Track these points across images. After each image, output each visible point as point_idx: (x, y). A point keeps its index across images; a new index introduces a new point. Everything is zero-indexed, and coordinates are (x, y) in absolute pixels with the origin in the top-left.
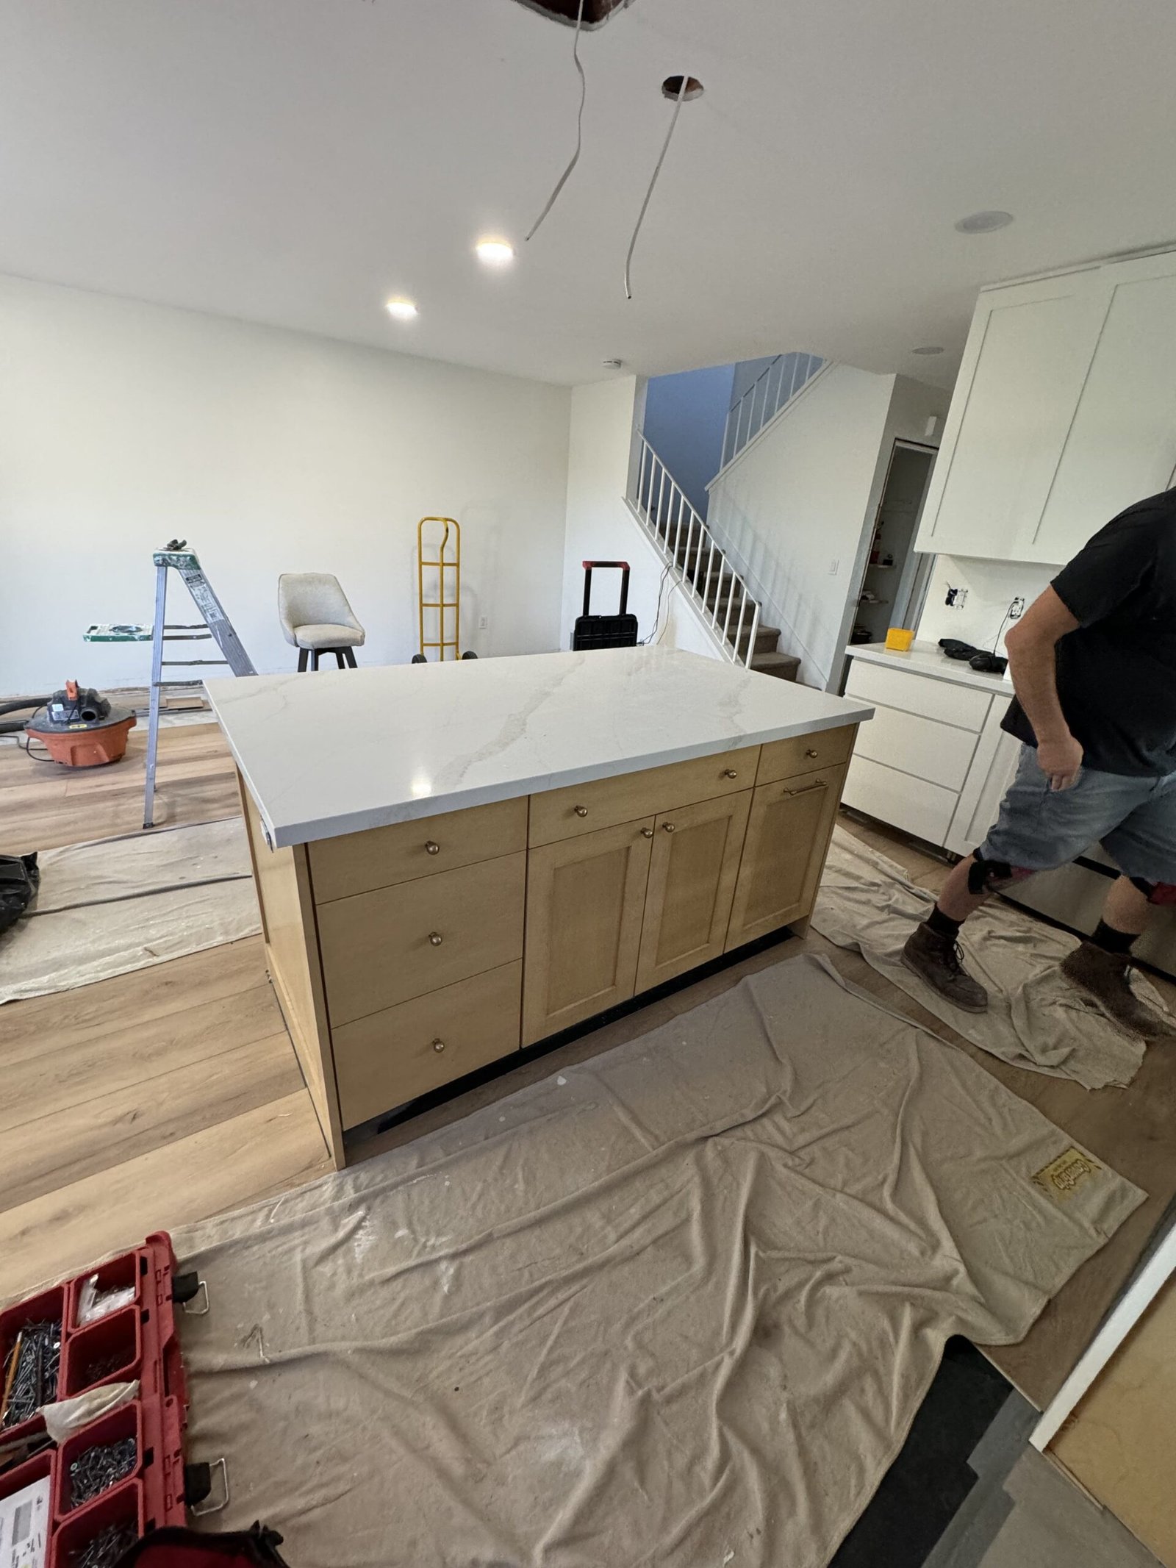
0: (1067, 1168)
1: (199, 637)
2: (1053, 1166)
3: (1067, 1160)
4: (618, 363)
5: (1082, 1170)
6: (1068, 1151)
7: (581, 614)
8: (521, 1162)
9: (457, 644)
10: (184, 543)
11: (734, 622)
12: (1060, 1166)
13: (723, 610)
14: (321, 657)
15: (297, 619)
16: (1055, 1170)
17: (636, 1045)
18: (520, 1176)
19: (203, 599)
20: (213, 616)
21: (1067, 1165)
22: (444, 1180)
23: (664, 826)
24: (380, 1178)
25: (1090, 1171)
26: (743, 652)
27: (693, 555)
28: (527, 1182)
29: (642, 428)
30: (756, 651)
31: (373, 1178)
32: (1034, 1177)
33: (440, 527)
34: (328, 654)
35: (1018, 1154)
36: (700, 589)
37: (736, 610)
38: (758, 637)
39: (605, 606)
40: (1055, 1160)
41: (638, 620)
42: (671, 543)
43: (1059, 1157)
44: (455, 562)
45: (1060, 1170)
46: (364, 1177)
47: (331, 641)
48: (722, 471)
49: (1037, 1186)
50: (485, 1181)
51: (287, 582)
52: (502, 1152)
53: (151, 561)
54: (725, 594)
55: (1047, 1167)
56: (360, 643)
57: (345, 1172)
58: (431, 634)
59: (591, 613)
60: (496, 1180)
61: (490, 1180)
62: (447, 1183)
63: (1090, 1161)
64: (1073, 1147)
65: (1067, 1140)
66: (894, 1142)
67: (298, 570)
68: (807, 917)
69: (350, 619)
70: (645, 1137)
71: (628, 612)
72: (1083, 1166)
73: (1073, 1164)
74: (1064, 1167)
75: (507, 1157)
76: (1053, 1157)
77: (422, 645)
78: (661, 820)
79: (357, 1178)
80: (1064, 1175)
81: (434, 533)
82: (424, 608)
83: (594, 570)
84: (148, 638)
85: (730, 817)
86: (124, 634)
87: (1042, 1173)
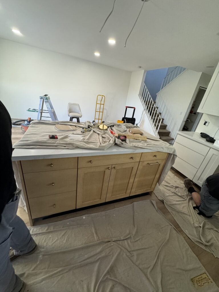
0: (202, 279)
1: (47, 113)
2: (198, 277)
3: (203, 277)
4: (140, 67)
5: (206, 281)
6: (204, 274)
7: (124, 117)
8: (67, 236)
9: (102, 119)
10: (48, 95)
11: (156, 122)
12: (200, 278)
13: (154, 119)
14: (73, 119)
15: (70, 111)
16: (198, 279)
17: (103, 213)
18: (66, 239)
19: (48, 105)
20: (49, 109)
21: (202, 278)
22: (50, 235)
23: (114, 167)
24: (38, 230)
25: (208, 283)
26: (157, 128)
27: (150, 107)
28: (66, 241)
29: (144, 81)
30: (160, 129)
31: (37, 230)
32: (191, 279)
33: (101, 97)
34: (75, 118)
35: (190, 270)
36: (150, 114)
37: (157, 120)
38: (161, 126)
39: (129, 115)
40: (199, 276)
41: (136, 119)
42: (146, 104)
43: (201, 275)
44: (103, 104)
45: (200, 279)
46: (35, 229)
47: (75, 116)
48: (160, 91)
49: (191, 282)
50: (58, 238)
51: (70, 104)
52: (65, 231)
53: (39, 98)
54: (155, 116)
55: (196, 277)
56: (81, 117)
57: (32, 227)
58: (97, 117)
59: (126, 117)
60: (60, 238)
61: (59, 238)
62: (50, 236)
63: (210, 279)
64: (205, 273)
65: (204, 270)
66: (156, 257)
67: (72, 102)
68: (153, 191)
69: (80, 112)
70: (96, 237)
71: (134, 117)
72: (207, 280)
73: (204, 279)
74: (201, 279)
75: (65, 233)
76: (199, 274)
77: (95, 119)
78: (113, 166)
79: (34, 229)
80: (200, 281)
81: (100, 98)
82: (96, 112)
83: (128, 108)
84: (38, 112)
85: (133, 168)
86: (34, 110)
87: (194, 279)
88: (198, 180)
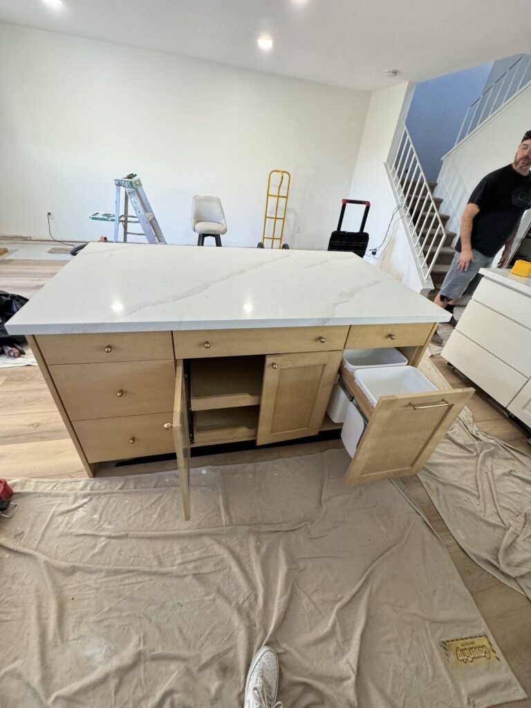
0: (472, 648)
1: (135, 222)
2: (461, 642)
3: (476, 642)
4: (395, 73)
5: (484, 655)
6: (480, 636)
7: (336, 229)
8: (162, 504)
9: (281, 239)
10: (136, 175)
11: (428, 243)
12: (467, 644)
13: (424, 235)
14: (206, 238)
15: (198, 219)
16: (462, 645)
17: (249, 467)
18: (157, 512)
19: (136, 203)
20: (139, 212)
21: (474, 646)
22: (127, 499)
23: (273, 364)
24: (103, 487)
25: (489, 658)
26: (429, 262)
27: (415, 200)
28: (159, 516)
29: (405, 118)
30: (437, 262)
31: (100, 486)
32: (443, 642)
33: (280, 175)
34: (210, 237)
35: (441, 622)
36: (415, 221)
37: (431, 236)
38: (440, 254)
39: (351, 225)
40: (466, 638)
41: (370, 237)
42: (405, 192)
43: (471, 638)
44: (286, 195)
45: (467, 647)
46: (97, 484)
47: (209, 231)
48: (455, 147)
49: (442, 649)
50: (142, 507)
51: (198, 201)
52: (156, 497)
53: (114, 183)
54: (427, 226)
55: (457, 640)
56: (224, 233)
57: (92, 479)
58: (269, 233)
59: (342, 230)
60: (147, 508)
61: (144, 507)
62: (127, 501)
63: (494, 651)
64: (486, 637)
65: (484, 628)
67: (202, 194)
69: (223, 221)
70: (225, 517)
71: (364, 231)
72: (486, 653)
73: (479, 647)
74: (471, 646)
75: (157, 500)
76: (467, 636)
77: (264, 238)
79: (95, 484)
80: (467, 651)
81: (276, 178)
82: (267, 219)
83: (348, 204)
85: (325, 365)
86: (107, 217)
87: (451, 643)
88: (523, 408)
